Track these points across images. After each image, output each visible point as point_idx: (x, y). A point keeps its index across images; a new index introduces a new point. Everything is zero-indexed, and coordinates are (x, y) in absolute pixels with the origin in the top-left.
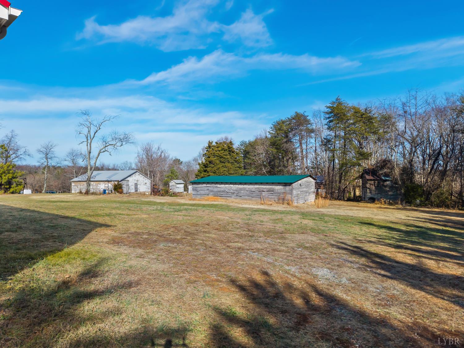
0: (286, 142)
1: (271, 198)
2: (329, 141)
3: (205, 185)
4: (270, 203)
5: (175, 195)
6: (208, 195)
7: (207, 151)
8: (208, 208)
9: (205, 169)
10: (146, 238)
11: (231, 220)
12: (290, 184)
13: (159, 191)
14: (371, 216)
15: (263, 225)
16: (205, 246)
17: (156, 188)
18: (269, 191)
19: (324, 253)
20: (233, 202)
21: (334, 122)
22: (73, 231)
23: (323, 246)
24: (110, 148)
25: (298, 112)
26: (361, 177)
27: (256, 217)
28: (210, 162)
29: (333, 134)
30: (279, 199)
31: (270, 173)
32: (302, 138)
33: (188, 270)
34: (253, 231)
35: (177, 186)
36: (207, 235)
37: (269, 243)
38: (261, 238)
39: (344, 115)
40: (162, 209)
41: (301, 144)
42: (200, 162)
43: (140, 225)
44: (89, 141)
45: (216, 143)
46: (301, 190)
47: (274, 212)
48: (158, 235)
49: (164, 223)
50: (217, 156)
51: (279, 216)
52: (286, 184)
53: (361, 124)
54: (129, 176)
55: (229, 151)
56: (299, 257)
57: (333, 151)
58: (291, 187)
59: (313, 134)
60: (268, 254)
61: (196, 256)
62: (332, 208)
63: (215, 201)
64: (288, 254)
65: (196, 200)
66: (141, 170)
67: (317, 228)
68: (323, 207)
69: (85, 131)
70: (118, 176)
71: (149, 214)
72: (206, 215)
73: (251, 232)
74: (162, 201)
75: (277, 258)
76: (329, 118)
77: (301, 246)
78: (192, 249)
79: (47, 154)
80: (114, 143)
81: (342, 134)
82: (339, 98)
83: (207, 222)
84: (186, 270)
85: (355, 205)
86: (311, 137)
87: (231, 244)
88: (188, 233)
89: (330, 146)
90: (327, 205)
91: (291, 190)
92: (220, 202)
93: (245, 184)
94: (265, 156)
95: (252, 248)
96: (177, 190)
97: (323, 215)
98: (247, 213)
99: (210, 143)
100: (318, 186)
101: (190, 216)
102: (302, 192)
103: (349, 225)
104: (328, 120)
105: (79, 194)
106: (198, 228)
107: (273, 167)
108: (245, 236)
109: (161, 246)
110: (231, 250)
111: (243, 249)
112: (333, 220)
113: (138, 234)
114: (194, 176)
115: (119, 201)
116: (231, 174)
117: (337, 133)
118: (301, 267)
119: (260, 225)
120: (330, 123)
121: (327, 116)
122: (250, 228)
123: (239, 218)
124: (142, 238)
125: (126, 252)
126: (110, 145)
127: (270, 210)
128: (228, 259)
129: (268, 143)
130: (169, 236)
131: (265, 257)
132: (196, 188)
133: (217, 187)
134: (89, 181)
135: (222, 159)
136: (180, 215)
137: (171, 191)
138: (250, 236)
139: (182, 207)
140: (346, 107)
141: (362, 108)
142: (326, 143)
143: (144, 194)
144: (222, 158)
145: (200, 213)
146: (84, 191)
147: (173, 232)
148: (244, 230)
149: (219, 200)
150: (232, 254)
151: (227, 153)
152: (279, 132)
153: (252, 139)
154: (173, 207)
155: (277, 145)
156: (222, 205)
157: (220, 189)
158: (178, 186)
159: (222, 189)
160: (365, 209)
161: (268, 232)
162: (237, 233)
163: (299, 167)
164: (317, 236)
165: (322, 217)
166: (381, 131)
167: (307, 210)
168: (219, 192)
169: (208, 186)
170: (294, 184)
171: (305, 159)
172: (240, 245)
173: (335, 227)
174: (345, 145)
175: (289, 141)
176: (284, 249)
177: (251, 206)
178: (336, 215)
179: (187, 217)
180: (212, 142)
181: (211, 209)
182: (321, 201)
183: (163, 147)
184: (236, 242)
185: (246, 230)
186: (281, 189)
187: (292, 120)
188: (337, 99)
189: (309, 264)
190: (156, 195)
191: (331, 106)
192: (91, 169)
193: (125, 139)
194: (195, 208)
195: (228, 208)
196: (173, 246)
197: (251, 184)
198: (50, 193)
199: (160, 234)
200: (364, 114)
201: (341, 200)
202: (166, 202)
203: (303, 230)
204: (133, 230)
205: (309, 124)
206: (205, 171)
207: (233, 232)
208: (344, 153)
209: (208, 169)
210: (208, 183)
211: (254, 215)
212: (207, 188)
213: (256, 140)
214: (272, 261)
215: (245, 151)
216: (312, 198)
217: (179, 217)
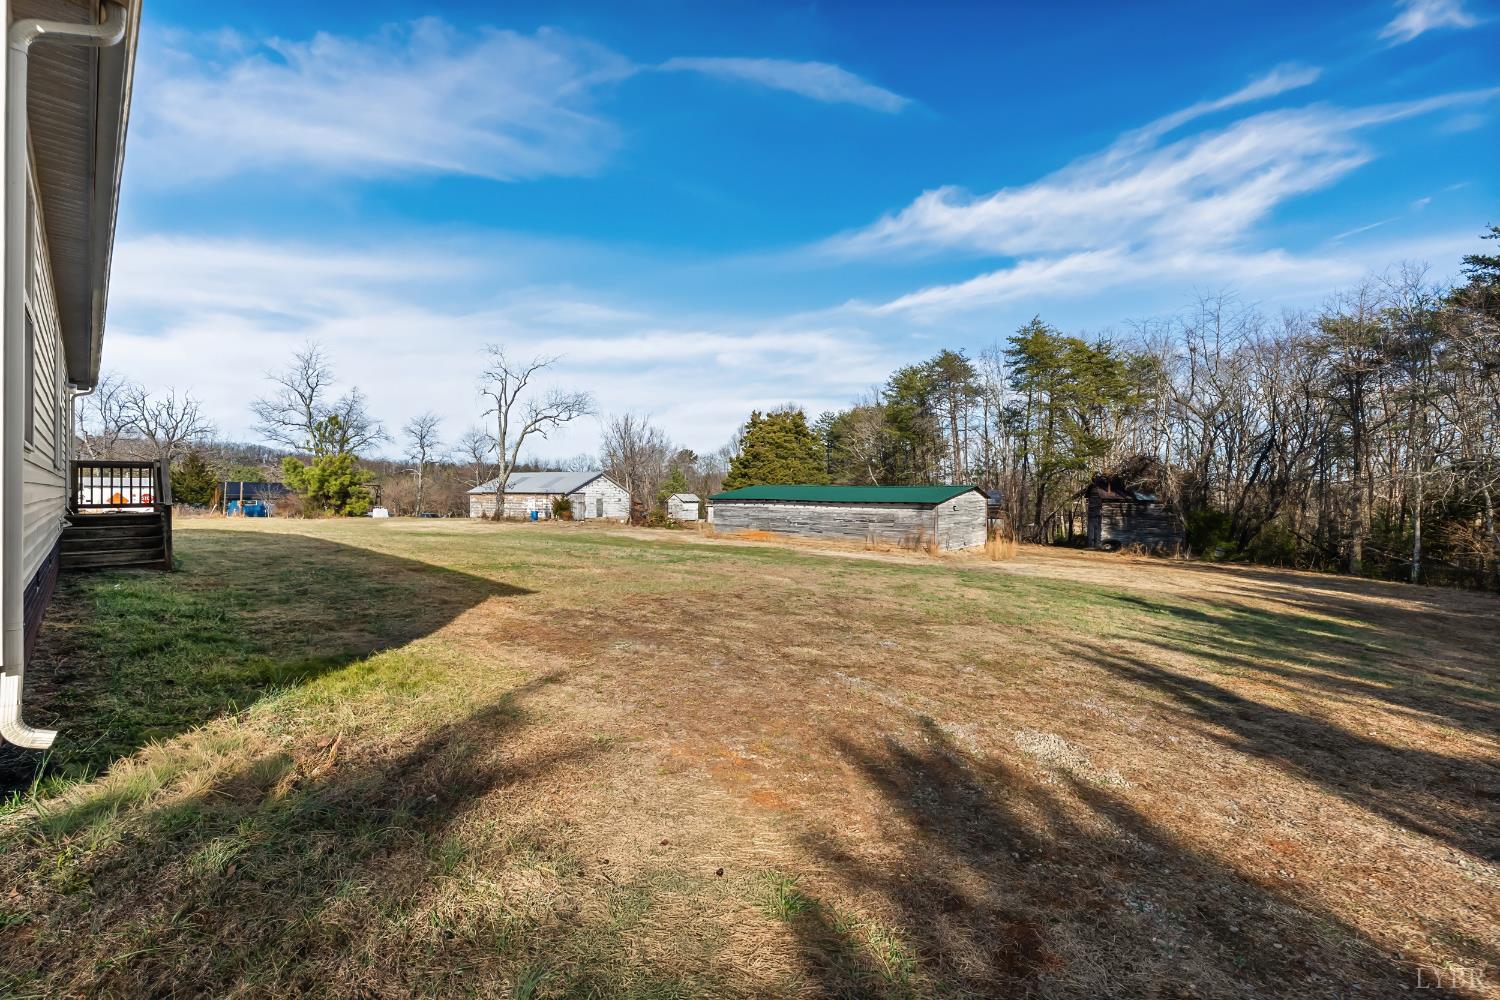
0: (921, 415)
1: (889, 537)
2: (1015, 413)
3: (741, 505)
4: (886, 547)
5: (678, 525)
6: (747, 526)
7: (748, 432)
8: (746, 557)
9: (744, 471)
10: (586, 627)
11: (795, 586)
12: (932, 506)
13: (645, 517)
14: (1119, 582)
15: (872, 599)
16: (726, 654)
17: (637, 511)
18: (884, 520)
19: (1035, 683)
20: (802, 544)
21: (1027, 373)
22: (419, 604)
23: (1030, 662)
24: (545, 425)
25: (947, 350)
26: (1088, 493)
27: (855, 581)
28: (756, 457)
29: (1025, 399)
30: (907, 540)
31: (884, 481)
32: (955, 407)
33: (672, 723)
34: (847, 615)
35: (684, 506)
36: (736, 623)
37: (889, 651)
38: (869, 636)
39: (1051, 357)
40: (642, 556)
41: (953, 418)
42: (734, 456)
43: (580, 591)
44: (503, 410)
45: (768, 415)
46: (958, 518)
47: (898, 568)
48: (615, 620)
49: (637, 590)
50: (771, 444)
51: (909, 579)
52: (922, 506)
53: (1089, 376)
54: (586, 484)
55: (797, 433)
56: (970, 692)
57: (1024, 436)
58: (933, 512)
59: (979, 399)
60: (889, 682)
61: (696, 682)
62: (1024, 561)
63: (763, 541)
64: (941, 683)
65: (721, 538)
66: (613, 474)
67: (1002, 611)
68: (1004, 558)
69: (496, 387)
70: (564, 484)
71: (608, 568)
72: (738, 575)
73: (845, 617)
74: (648, 538)
75: (913, 695)
76: (1015, 363)
77: (970, 659)
78: (691, 662)
79: (422, 438)
80: (554, 412)
81: (1046, 398)
82: (1038, 319)
83: (737, 589)
84: (667, 725)
85: (1074, 555)
86: (975, 404)
87: (791, 650)
88: (689, 618)
89: (1017, 424)
90: (1013, 555)
91: (935, 519)
92: (774, 542)
93: (831, 503)
94: (874, 445)
95: (848, 663)
96: (683, 516)
97: (1008, 576)
98: (834, 569)
99: (755, 416)
100: (993, 512)
101: (700, 574)
102: (958, 524)
103: (1078, 605)
104: (1013, 368)
105: (480, 520)
106: (714, 605)
107: (891, 469)
108: (829, 628)
109: (616, 650)
110: (792, 667)
111: (823, 666)
112: (1033, 589)
113: (569, 614)
114: (721, 487)
115: (558, 535)
116: (800, 483)
117: (1035, 396)
118: (983, 726)
119: (865, 599)
120: (1019, 373)
121: (1012, 359)
122: (840, 607)
123: (816, 583)
124: (575, 626)
125: (523, 664)
126: (545, 417)
127: (886, 563)
128: (783, 695)
129: (882, 417)
130: (644, 622)
131: (879, 690)
132: (722, 511)
133: (766, 509)
134: (501, 493)
135: (779, 451)
136: (679, 572)
137: (669, 516)
138: (842, 629)
139: (689, 553)
140: (1055, 340)
141: (1091, 342)
142: (1010, 419)
143: (611, 522)
144: (782, 447)
145: (727, 568)
146: (491, 514)
147: (653, 612)
148: (826, 613)
149: (772, 539)
150: (794, 680)
151: (791, 437)
152: (904, 392)
153: (848, 409)
154: (666, 552)
155: (902, 421)
156: (777, 551)
157: (774, 514)
158: (686, 506)
159: (779, 515)
160: (1102, 565)
161: (886, 619)
162: (810, 619)
163: (948, 470)
164: (1006, 630)
165: (1007, 581)
166: (1133, 393)
167: (970, 565)
168: (772, 520)
169: (748, 508)
170: (940, 506)
171: (962, 453)
172: (815, 652)
173: (1047, 610)
174: (1051, 423)
175: (926, 413)
176: (929, 666)
177: (843, 554)
178: (1038, 578)
179: (694, 577)
180: (760, 413)
181: (752, 557)
182: (1000, 546)
183: (655, 423)
184: (806, 644)
185: (831, 611)
186: (910, 516)
187: (934, 366)
188: (1034, 323)
189: (1001, 717)
190: (638, 524)
191: (1021, 336)
192: (505, 470)
193: (575, 406)
194: (717, 554)
195: (790, 558)
196: (647, 651)
197: (843, 503)
198: (428, 516)
199: (622, 617)
200: (1094, 356)
201: (1040, 543)
202: (657, 541)
203: (971, 616)
204: (558, 605)
205: (972, 376)
206: (744, 476)
207: (798, 617)
208: (1049, 441)
209: (751, 472)
210: (748, 501)
211: (851, 574)
212: (747, 512)
213: (855, 411)
214: (900, 705)
215: (830, 434)
216: (979, 537)
217: (674, 575)
